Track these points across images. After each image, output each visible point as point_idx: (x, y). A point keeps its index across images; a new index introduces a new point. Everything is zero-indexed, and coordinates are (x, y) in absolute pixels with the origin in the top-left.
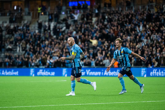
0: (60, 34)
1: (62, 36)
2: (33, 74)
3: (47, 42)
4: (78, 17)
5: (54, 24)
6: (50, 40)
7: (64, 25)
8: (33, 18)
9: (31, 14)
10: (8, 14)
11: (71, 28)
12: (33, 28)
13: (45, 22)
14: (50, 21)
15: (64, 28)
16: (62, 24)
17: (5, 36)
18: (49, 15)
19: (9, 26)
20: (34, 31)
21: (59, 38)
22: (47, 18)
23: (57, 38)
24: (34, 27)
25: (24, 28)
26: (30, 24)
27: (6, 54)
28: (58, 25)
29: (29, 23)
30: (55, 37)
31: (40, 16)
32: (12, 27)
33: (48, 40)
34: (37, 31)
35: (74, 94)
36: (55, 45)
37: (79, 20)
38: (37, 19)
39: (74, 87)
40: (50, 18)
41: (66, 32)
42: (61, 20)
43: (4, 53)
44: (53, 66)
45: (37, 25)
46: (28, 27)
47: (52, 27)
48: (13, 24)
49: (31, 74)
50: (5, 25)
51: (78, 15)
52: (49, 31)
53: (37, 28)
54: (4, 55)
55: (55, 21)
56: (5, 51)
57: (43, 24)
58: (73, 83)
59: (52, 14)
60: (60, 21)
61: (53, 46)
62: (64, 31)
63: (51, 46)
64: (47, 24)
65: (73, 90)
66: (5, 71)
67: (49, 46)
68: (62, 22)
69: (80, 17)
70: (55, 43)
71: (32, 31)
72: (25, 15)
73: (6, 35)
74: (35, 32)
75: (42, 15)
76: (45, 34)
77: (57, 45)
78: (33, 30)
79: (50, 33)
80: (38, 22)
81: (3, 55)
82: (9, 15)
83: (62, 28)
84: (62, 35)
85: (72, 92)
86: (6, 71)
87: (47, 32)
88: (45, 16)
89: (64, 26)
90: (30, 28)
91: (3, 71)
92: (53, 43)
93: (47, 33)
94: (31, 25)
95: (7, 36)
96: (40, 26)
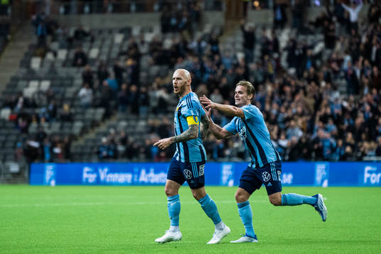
0: (309, 64)
1: (312, 70)
2: (228, 180)
3: (269, 88)
4: (360, 15)
5: (289, 35)
6: (277, 81)
7: (321, 37)
8: (228, 16)
9: (224, 6)
10: (156, 7)
11: (338, 46)
12: (229, 46)
13: (264, 28)
14: (279, 24)
15: (319, 47)
16: (312, 33)
17: (147, 71)
18: (275, 8)
19: (160, 39)
20: (231, 54)
21: (306, 74)
22: (269, 16)
23: (299, 75)
24: (234, 44)
25: (204, 44)
26: (221, 34)
27: (151, 122)
28: (301, 38)
29: (217, 31)
30: (292, 71)
31: (250, 13)
32: (168, 43)
33: (272, 82)
34: (240, 56)
35: (177, 235)
36: (294, 94)
37: (362, 24)
38: (242, 22)
39: (175, 214)
40: (279, 16)
41: (325, 58)
42: (311, 23)
43: (146, 119)
44: (287, 158)
45: (240, 38)
46: (214, 42)
47: (283, 44)
48: (170, 35)
49: (224, 179)
50: (149, 37)
51: (359, 8)
52: (276, 56)
53: (239, 46)
54: (147, 126)
55: (293, 27)
56: (148, 113)
57: (258, 34)
58: (172, 204)
59: (283, 7)
60: (306, 25)
61: (288, 98)
62: (319, 56)
63: (283, 97)
64: (269, 34)
65: (176, 223)
66: (148, 172)
67: (276, 97)
68: (312, 28)
69: (366, 12)
70: (294, 89)
71: (227, 54)
72: (206, 9)
73: (151, 65)
74: (235, 57)
75: (254, 7)
76: (263, 63)
77: (299, 97)
78: (229, 51)
79: (278, 61)
80: (242, 28)
81: (142, 123)
82: (160, 10)
83: (312, 47)
84: (314, 65)
85: (172, 228)
86: (152, 170)
87: (271, 57)
88: (264, 12)
89: (320, 41)
90: (221, 47)
91: (143, 172)
92: (288, 89)
93: (269, 60)
94: (222, 39)
95: (155, 69)
96: (249, 40)
